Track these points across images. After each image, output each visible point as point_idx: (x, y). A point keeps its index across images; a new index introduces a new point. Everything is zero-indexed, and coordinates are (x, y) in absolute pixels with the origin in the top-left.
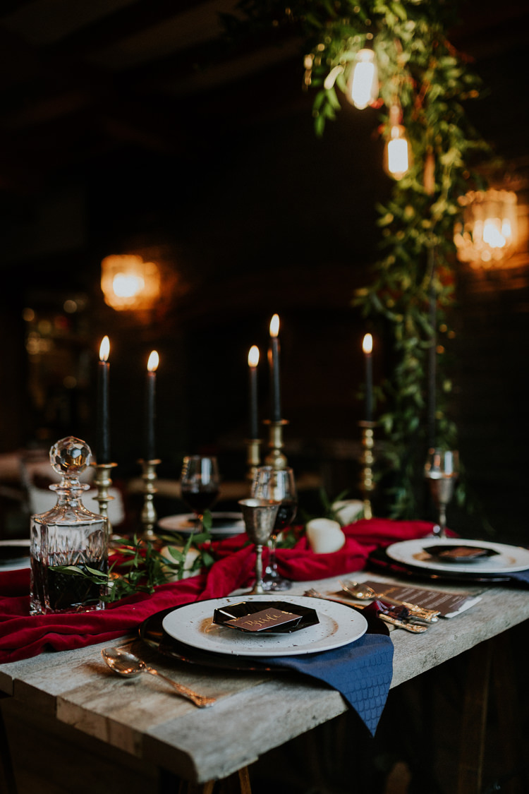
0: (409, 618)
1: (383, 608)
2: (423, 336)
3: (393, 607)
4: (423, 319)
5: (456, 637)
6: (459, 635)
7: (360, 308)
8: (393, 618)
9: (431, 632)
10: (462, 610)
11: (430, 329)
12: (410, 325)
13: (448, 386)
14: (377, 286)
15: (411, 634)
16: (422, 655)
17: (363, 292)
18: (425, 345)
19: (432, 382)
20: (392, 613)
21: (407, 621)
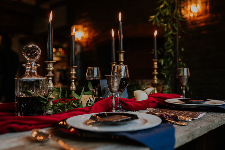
0: (178, 120)
1: (166, 116)
2: (174, 30)
3: (171, 116)
4: (174, 25)
5: (201, 127)
6: (202, 126)
7: (152, 21)
8: (171, 120)
9: (189, 125)
10: (199, 117)
11: (177, 29)
12: (169, 26)
13: (183, 49)
14: (158, 14)
15: (180, 126)
16: (187, 133)
17: (153, 17)
18: (174, 33)
19: (177, 48)
20: (170, 119)
21: (177, 121)
